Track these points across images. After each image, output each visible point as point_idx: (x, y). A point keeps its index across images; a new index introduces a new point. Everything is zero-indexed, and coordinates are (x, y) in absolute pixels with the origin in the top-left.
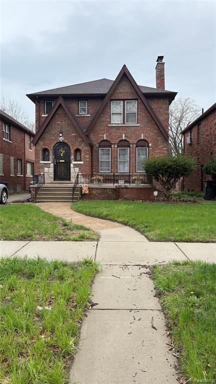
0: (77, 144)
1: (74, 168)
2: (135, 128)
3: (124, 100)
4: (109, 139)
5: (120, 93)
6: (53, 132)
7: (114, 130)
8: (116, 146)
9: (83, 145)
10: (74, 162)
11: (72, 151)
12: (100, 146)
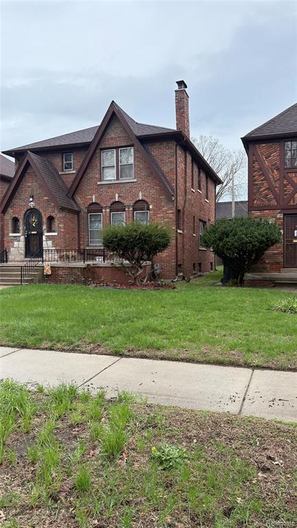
0: (50, 210)
1: (47, 241)
2: (130, 185)
3: (117, 148)
4: (98, 202)
5: (112, 139)
6: (23, 197)
7: (104, 189)
8: (108, 210)
9: (56, 211)
10: (46, 234)
11: (44, 220)
12: (89, 211)
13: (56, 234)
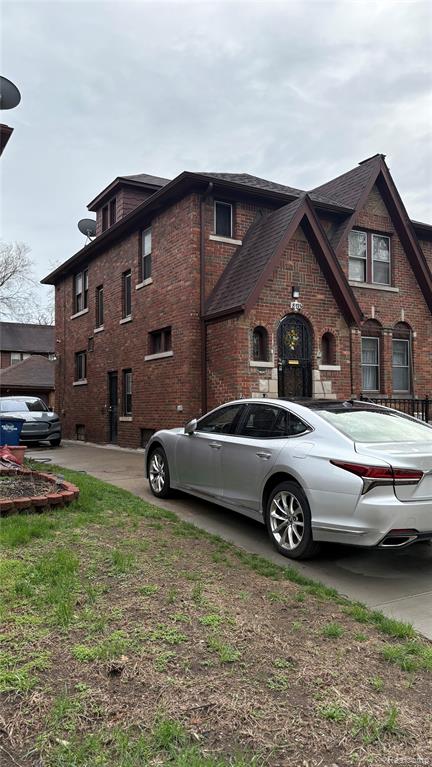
0: (328, 321)
1: (322, 380)
2: (389, 296)
3: (370, 232)
4: (379, 318)
6: (277, 287)
9: (339, 325)
10: (321, 367)
11: (318, 339)
13: (337, 368)
